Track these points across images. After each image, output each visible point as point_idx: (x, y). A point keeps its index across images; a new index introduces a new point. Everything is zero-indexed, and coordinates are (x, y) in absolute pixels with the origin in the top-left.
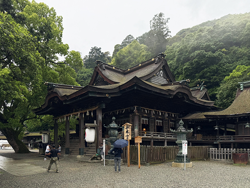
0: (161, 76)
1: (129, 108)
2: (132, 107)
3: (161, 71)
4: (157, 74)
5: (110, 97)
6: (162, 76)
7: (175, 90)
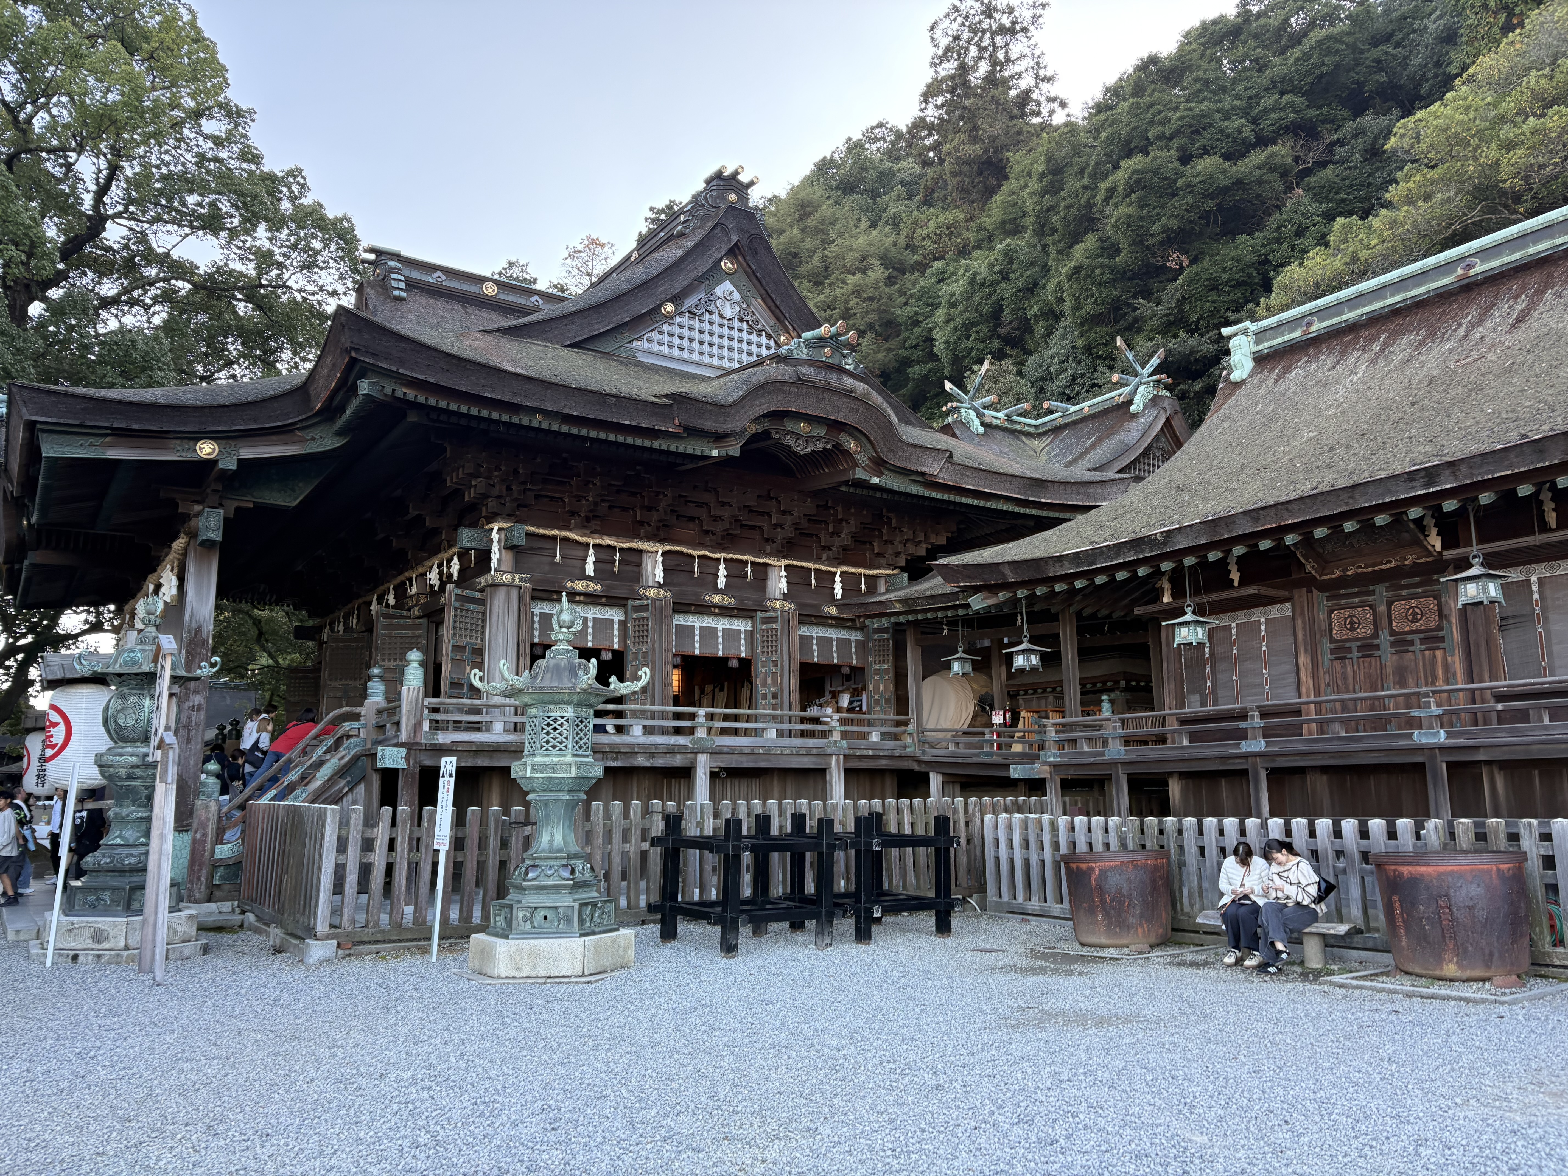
0: (722, 316)
3: (725, 288)
4: (688, 302)
5: (228, 464)
6: (731, 314)
7: (730, 400)
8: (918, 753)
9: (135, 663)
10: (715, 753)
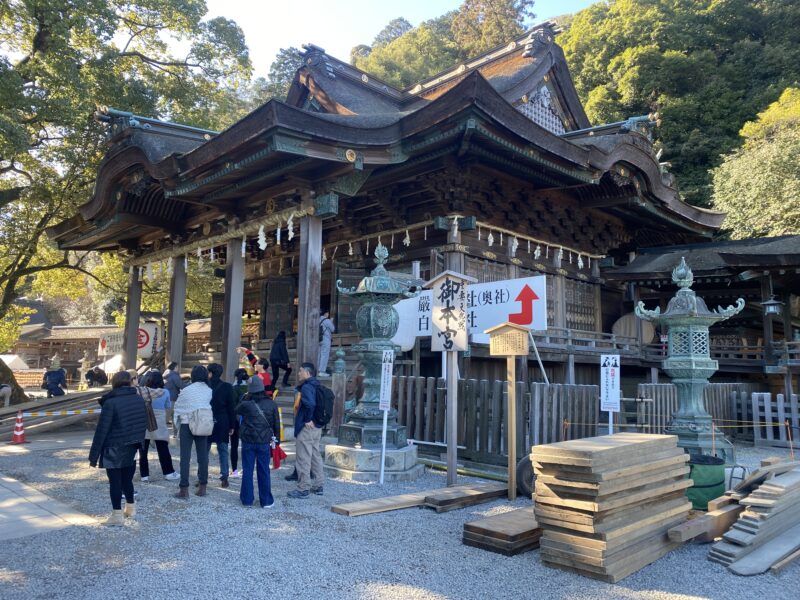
0: (543, 106)
1: (426, 223)
2: (441, 219)
3: (544, 89)
4: (532, 95)
5: (359, 166)
6: (546, 104)
8: (643, 357)
9: (386, 287)
10: (577, 354)
